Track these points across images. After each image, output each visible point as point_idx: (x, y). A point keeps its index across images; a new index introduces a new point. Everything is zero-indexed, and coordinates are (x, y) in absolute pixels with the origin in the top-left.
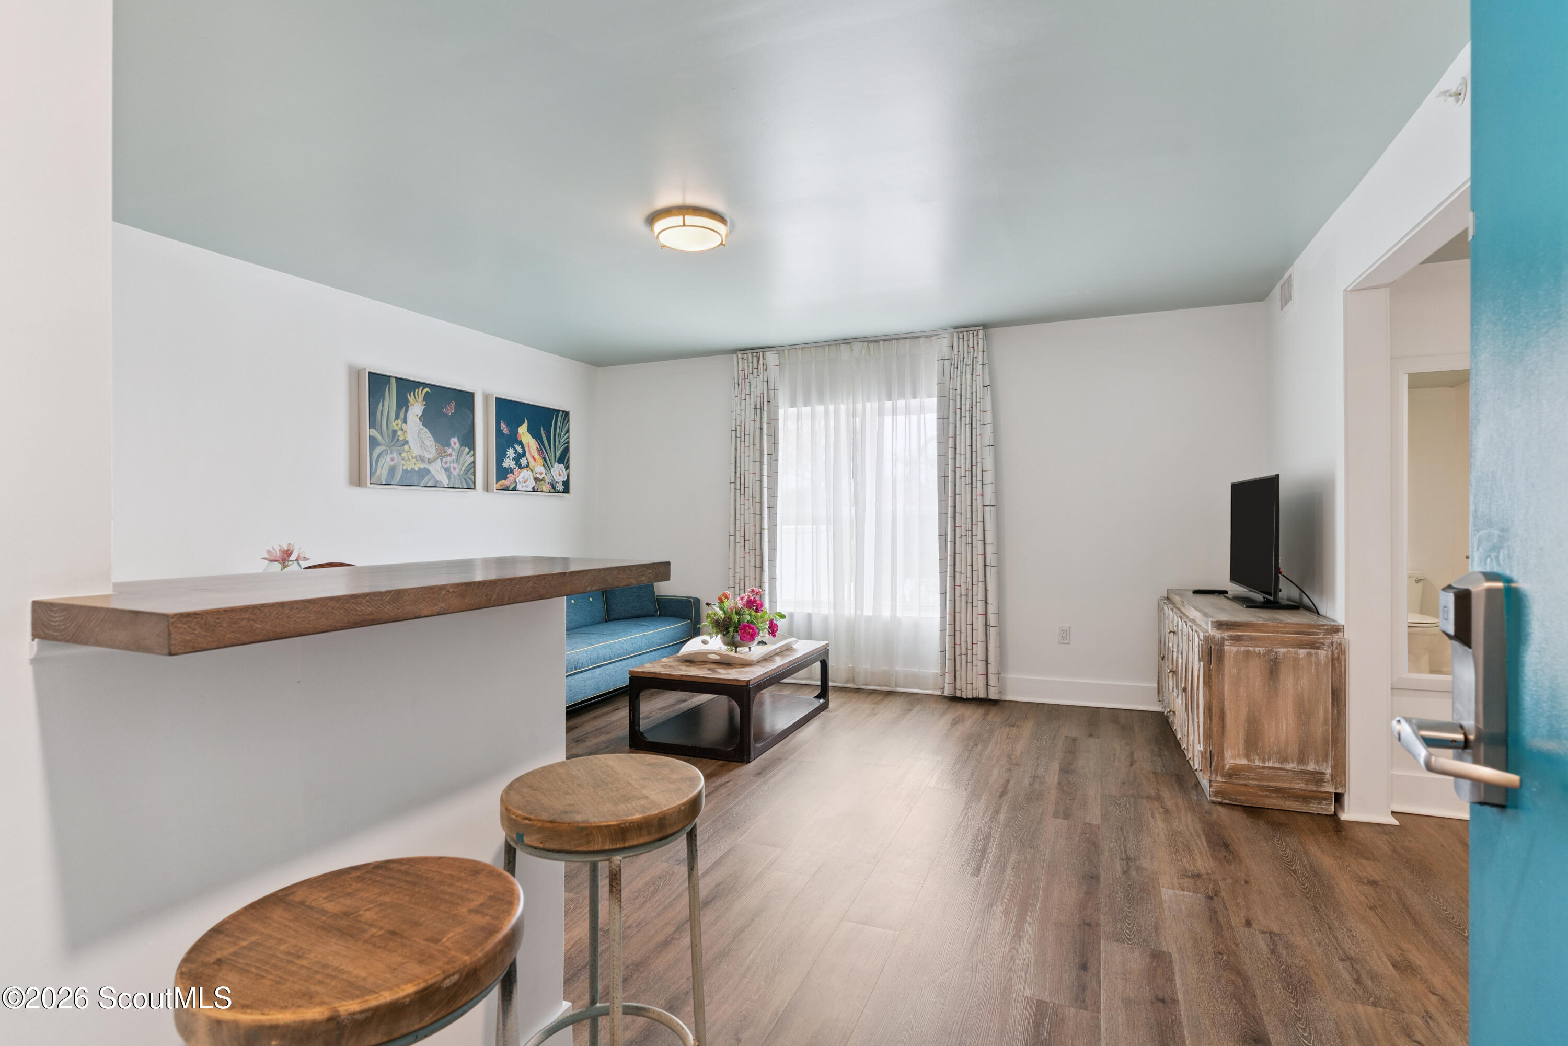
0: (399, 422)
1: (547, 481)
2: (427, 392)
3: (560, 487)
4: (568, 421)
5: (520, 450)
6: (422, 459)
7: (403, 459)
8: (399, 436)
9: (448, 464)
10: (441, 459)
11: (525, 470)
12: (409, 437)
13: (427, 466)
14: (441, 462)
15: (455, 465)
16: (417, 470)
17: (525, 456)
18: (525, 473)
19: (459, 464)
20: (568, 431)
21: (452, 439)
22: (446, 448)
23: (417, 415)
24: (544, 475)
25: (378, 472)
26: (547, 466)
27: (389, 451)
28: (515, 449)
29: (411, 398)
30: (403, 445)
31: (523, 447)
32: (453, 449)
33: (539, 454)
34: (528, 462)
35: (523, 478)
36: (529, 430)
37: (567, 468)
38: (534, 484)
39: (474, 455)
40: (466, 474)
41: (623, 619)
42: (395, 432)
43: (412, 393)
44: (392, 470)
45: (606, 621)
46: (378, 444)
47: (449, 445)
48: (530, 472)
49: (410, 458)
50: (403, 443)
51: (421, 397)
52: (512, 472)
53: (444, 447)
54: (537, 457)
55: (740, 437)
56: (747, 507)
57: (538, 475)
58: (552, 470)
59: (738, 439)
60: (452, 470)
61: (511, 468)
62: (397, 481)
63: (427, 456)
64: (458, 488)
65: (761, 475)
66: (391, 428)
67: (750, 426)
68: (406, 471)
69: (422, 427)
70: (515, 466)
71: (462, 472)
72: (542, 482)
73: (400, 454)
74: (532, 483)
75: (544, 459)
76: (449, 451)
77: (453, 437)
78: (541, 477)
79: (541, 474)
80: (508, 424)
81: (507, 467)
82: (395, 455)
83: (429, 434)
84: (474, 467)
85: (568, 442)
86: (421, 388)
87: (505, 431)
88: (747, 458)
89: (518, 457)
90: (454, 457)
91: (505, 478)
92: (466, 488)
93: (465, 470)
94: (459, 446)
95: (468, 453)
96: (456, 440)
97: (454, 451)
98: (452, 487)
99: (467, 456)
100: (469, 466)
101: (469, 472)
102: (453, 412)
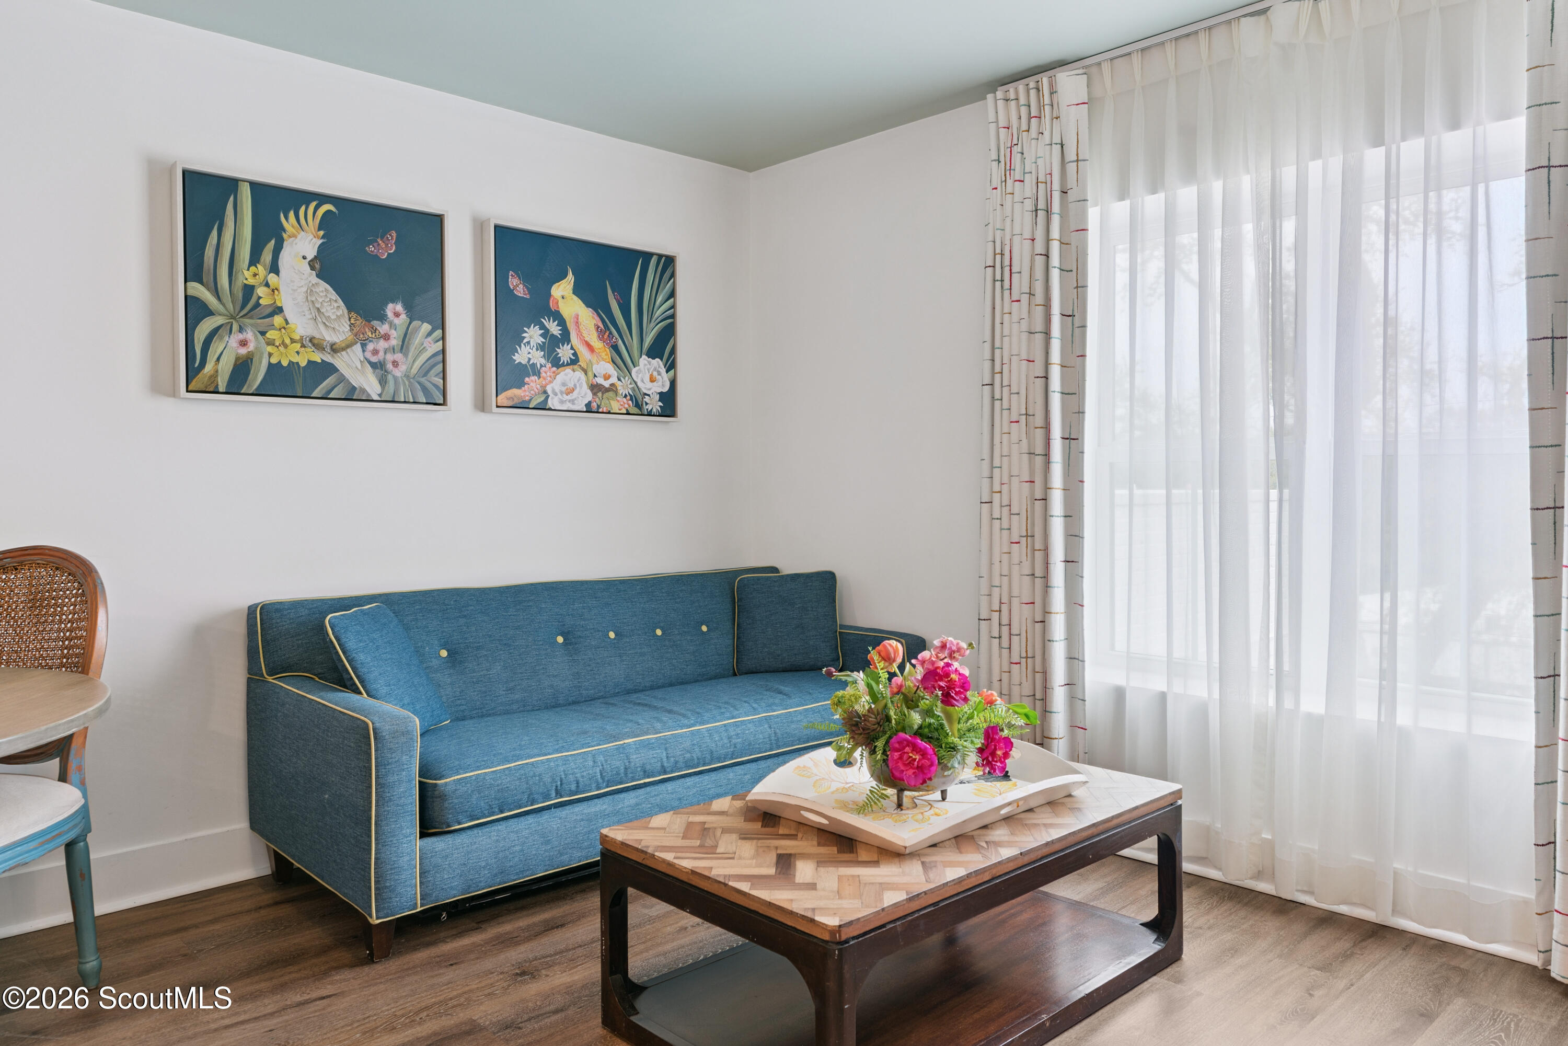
0: (261, 270)
1: (622, 391)
2: (328, 212)
3: (654, 404)
4: (673, 275)
5: (554, 329)
6: (317, 344)
7: (271, 343)
8: (260, 298)
9: (381, 354)
10: (364, 346)
11: (568, 370)
12: (285, 300)
13: (328, 358)
14: (364, 351)
15: (398, 356)
16: (303, 363)
17: (569, 341)
18: (569, 375)
19: (406, 355)
20: (672, 294)
21: (390, 306)
22: (375, 323)
23: (304, 258)
24: (614, 380)
25: (209, 368)
26: (623, 363)
27: (235, 327)
28: (543, 327)
29: (289, 223)
30: (271, 315)
31: (562, 322)
32: (391, 325)
33: (601, 338)
34: (575, 354)
35: (564, 384)
36: (578, 290)
37: (671, 366)
38: (589, 397)
39: (443, 338)
40: (426, 374)
41: (767, 672)
42: (249, 290)
43: (292, 214)
44: (242, 368)
45: (735, 675)
46: (207, 312)
47: (382, 318)
48: (579, 374)
49: (288, 341)
50: (269, 310)
51: (313, 223)
52: (538, 374)
53: (369, 321)
54: (597, 344)
55: (1002, 281)
56: (1014, 438)
57: (600, 381)
58: (634, 371)
59: (998, 284)
60: (390, 366)
61: (534, 365)
62: (255, 387)
63: (329, 337)
64: (405, 402)
65: (1047, 364)
66: (240, 282)
67: (1022, 255)
68: (273, 369)
69: (315, 280)
70: (543, 361)
71: (414, 370)
72: (611, 394)
73: (263, 333)
74: (584, 396)
75: (615, 348)
76: (384, 328)
77: (393, 302)
78: (606, 384)
79: (607, 377)
80: (525, 279)
81: (524, 362)
82: (249, 335)
83: (333, 295)
84: (444, 361)
85: (673, 316)
86: (313, 204)
87: (520, 291)
88: (1015, 326)
89: (551, 345)
90: (394, 342)
91: (520, 384)
92: (425, 401)
93: (421, 367)
94: (409, 320)
95: (429, 334)
96: (399, 307)
97: (395, 330)
98: (391, 400)
99: (426, 340)
100: (432, 360)
101: (433, 372)
102: (392, 251)
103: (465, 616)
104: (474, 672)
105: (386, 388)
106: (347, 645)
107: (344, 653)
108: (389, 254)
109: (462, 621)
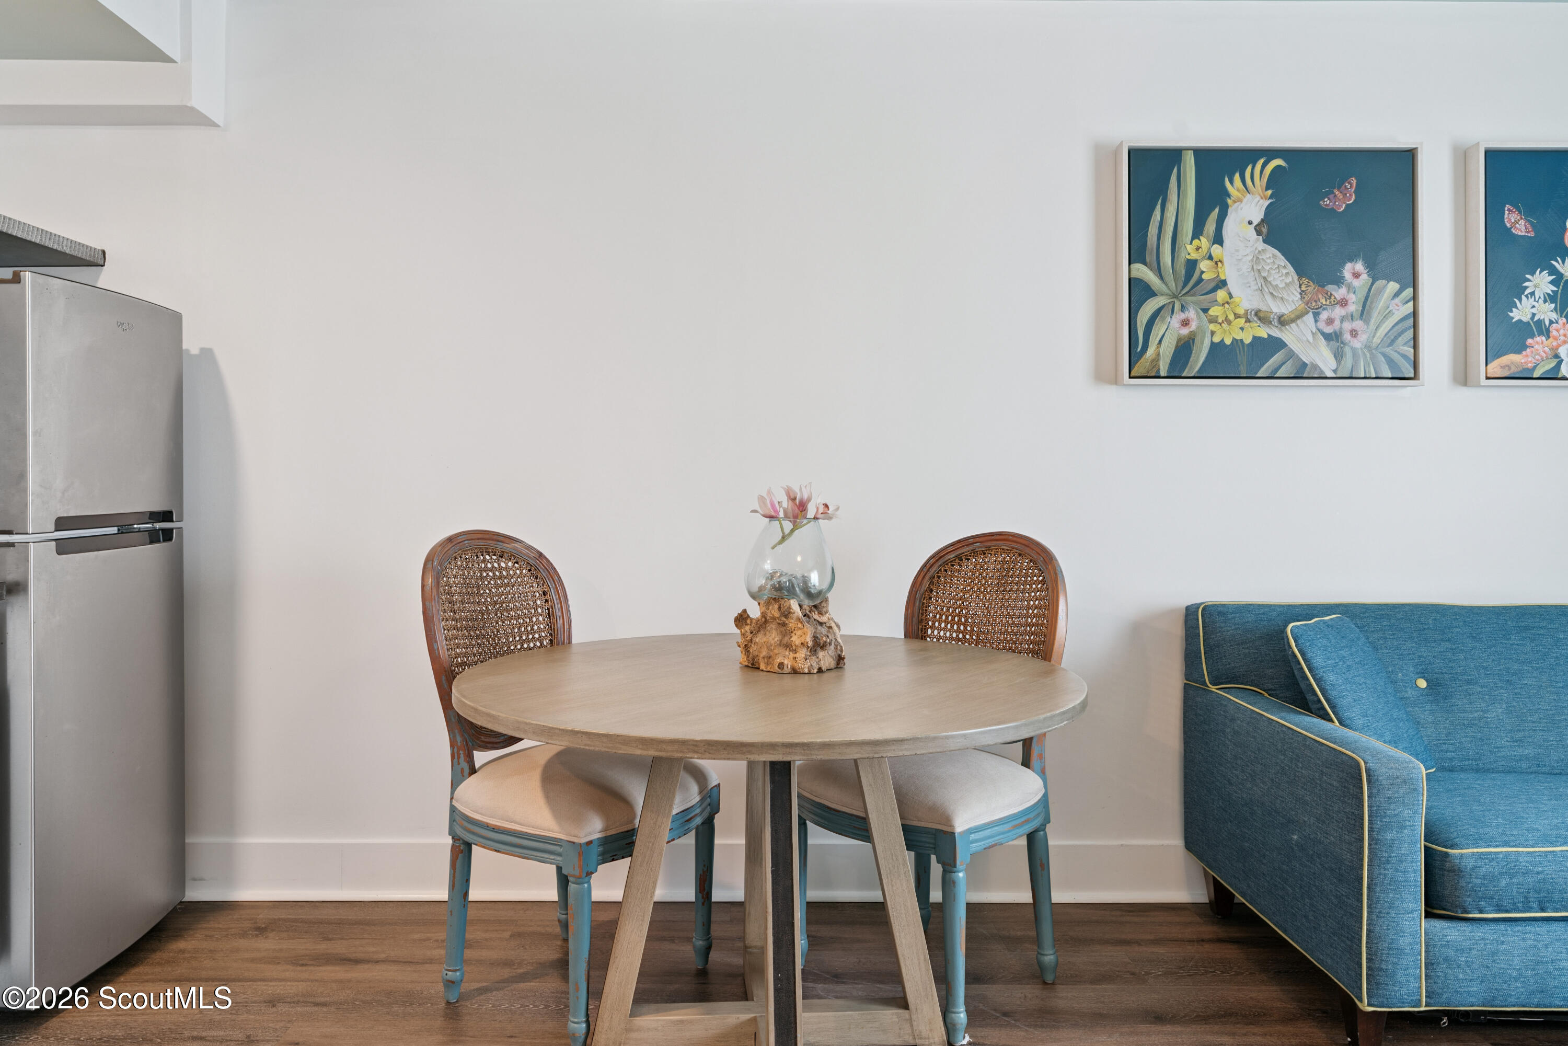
0: (1204, 242)
2: (1278, 168)
6: (1261, 317)
7: (1213, 320)
8: (1202, 272)
9: (1337, 323)
10: (1316, 315)
12: (1228, 272)
13: (1275, 333)
14: (1316, 321)
15: (1358, 324)
16: (1248, 341)
19: (1367, 322)
21: (1349, 266)
22: (1330, 288)
23: (1250, 223)
25: (1151, 352)
27: (1177, 306)
28: (1553, 271)
29: (1234, 187)
30: (1214, 290)
32: (1350, 288)
39: (1415, 298)
40: (1391, 344)
42: (1192, 265)
43: (1237, 177)
44: (1184, 349)
46: (1149, 292)
47: (1338, 281)
49: (1231, 317)
50: (1212, 285)
51: (1260, 183)
52: (1546, 333)
53: (1323, 286)
60: (1347, 337)
61: (1540, 322)
62: (1197, 369)
63: (1277, 308)
64: (1365, 378)
66: (1183, 257)
68: (1216, 348)
69: (1261, 245)
70: (1554, 316)
71: (1378, 339)
73: (1205, 311)
76: (1340, 293)
77: (1351, 260)
80: (1529, 212)
81: (1526, 319)
82: (1191, 314)
83: (1282, 260)
84: (1415, 326)
86: (1261, 161)
87: (1522, 228)
90: (1352, 308)
91: (1521, 348)
92: (1390, 376)
93: (1386, 335)
94: (1371, 280)
95: (1397, 294)
96: (1359, 266)
97: (1354, 293)
98: (1348, 376)
99: (1393, 301)
100: (1401, 325)
101: (1401, 340)
102: (1351, 202)
103: (1449, 640)
104: (1464, 711)
105: (1342, 362)
106: (1313, 661)
107: (1310, 670)
108: (1347, 206)
109: (1446, 646)
